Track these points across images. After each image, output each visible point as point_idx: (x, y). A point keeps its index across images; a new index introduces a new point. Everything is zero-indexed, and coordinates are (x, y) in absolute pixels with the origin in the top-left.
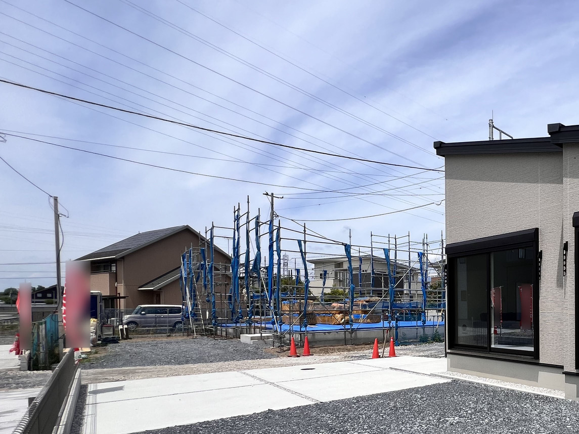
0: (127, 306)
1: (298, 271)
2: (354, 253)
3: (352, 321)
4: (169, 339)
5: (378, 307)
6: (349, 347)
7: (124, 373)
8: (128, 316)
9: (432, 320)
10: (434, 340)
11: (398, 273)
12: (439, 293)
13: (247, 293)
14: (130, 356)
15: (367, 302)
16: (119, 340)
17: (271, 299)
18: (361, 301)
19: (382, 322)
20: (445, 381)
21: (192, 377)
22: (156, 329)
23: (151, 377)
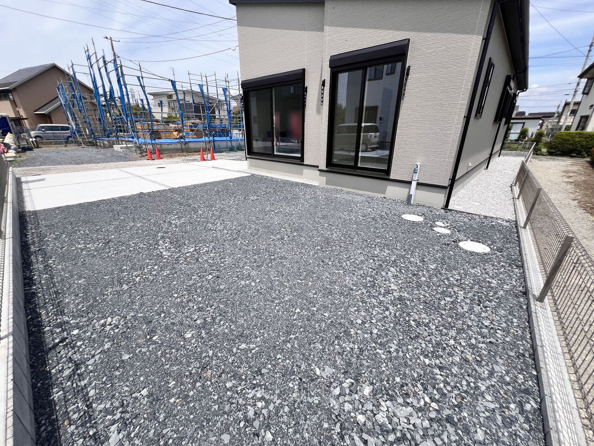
0: (30, 124)
1: (142, 100)
2: (178, 87)
3: (184, 136)
4: (66, 148)
5: (200, 127)
6: (185, 154)
7: (43, 170)
8: (34, 132)
9: (236, 136)
10: (238, 150)
11: (210, 103)
12: (239, 118)
13: (110, 116)
14: (43, 159)
15: (192, 123)
16: (33, 148)
17: (127, 121)
18: (189, 123)
19: (204, 137)
20: (247, 175)
21: (88, 172)
22: (56, 141)
23: (61, 172)
